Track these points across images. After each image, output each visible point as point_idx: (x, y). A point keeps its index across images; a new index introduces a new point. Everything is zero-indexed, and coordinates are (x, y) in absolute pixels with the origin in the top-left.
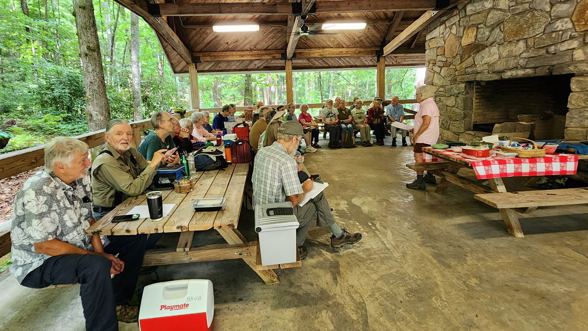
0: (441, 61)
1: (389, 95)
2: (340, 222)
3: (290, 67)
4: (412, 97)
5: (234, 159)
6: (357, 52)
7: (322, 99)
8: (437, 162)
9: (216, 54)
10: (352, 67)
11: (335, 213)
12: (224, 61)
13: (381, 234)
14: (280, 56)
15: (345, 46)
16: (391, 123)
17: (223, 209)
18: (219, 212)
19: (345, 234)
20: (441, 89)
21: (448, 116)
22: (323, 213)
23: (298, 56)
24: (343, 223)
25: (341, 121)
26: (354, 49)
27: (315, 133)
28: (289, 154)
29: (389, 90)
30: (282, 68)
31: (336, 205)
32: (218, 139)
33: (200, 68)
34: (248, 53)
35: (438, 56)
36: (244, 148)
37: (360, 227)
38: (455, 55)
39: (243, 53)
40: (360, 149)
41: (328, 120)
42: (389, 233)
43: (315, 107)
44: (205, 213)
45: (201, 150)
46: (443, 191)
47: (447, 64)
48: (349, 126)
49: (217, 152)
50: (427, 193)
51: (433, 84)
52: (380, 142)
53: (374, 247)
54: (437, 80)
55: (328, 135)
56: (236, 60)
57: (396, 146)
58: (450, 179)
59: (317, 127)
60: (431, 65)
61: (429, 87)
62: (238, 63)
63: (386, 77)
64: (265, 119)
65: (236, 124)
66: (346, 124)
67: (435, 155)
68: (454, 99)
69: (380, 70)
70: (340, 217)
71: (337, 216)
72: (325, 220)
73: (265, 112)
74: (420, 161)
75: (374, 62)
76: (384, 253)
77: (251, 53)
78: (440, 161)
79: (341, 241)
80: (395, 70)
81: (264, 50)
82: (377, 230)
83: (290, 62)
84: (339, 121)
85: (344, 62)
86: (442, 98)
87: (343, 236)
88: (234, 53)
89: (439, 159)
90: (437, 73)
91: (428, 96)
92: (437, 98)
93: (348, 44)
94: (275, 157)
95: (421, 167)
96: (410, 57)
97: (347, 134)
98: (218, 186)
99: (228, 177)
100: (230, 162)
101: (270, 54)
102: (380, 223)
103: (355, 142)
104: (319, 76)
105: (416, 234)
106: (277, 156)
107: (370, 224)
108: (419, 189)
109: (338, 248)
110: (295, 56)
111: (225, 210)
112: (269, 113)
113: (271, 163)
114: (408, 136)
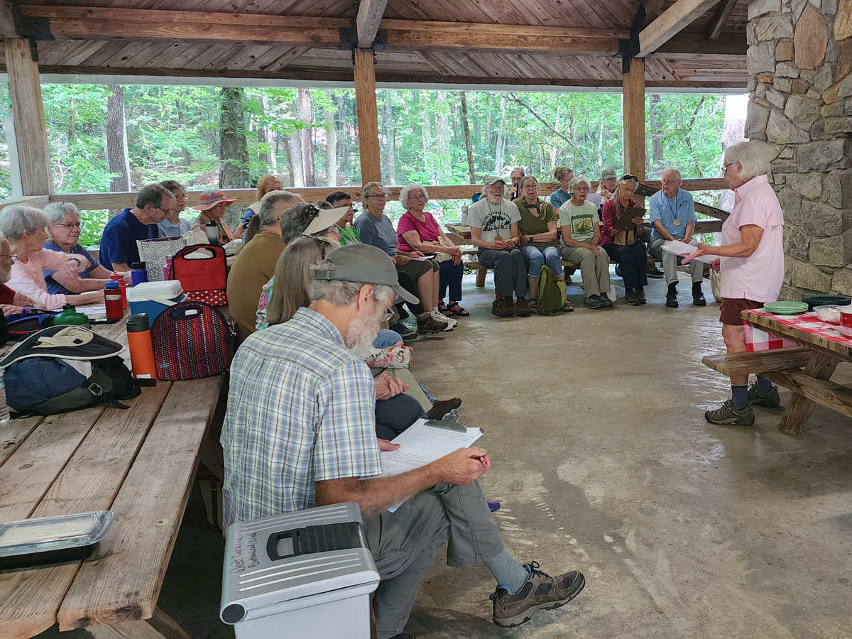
0: (787, 77)
1: (656, 166)
2: (522, 541)
3: (370, 73)
4: (715, 171)
5: (165, 365)
6: (568, 41)
7: (472, 171)
8: (781, 350)
9: (109, 14)
10: (554, 82)
11: (506, 514)
12: (143, 40)
13: (638, 566)
14: (336, 37)
15: (533, 21)
16: (662, 244)
17: (103, 550)
18: (87, 565)
19: (536, 581)
20: (787, 153)
21: (806, 224)
22: (466, 522)
23: (392, 40)
24: (530, 543)
25: (528, 237)
26: (559, 33)
27: (451, 273)
28: (349, 346)
29: (658, 154)
30: (344, 75)
31: (512, 488)
32: (111, 297)
33: (53, 57)
34: (226, 19)
35: (777, 62)
36: (202, 329)
37: (580, 550)
38: (818, 63)
39: (207, 18)
40: (580, 319)
41: (489, 238)
42: (662, 563)
43: (449, 196)
44: (29, 572)
45: (35, 341)
46: (798, 427)
47: (800, 87)
48: (550, 251)
49: (99, 344)
50: (757, 434)
51: (767, 140)
52: (635, 296)
53: (619, 608)
54: (777, 129)
55: (490, 277)
56: (186, 41)
57: (676, 305)
58: (815, 393)
59: (456, 254)
60: (760, 88)
61: (757, 147)
62: (194, 51)
63: (647, 117)
64: (280, 233)
65: (181, 247)
66: (542, 247)
67: (777, 333)
68: (819, 178)
69: (632, 95)
70: (523, 524)
71: (513, 522)
72: (473, 543)
73: (281, 210)
74: (739, 348)
75: (616, 72)
76: (648, 625)
77: (235, 21)
78: (788, 345)
79: (524, 602)
80: (673, 96)
81: (283, 14)
82: (629, 553)
83: (369, 57)
84: (520, 239)
85: (530, 68)
86: (789, 176)
87: (528, 586)
88: (177, 16)
89: (786, 343)
90: (777, 108)
91: (756, 170)
92: (778, 177)
93: (542, 14)
94: (297, 357)
95: (741, 365)
96: (709, 64)
97: (544, 276)
98: (94, 465)
99: (136, 431)
100: (148, 376)
101: (301, 29)
102: (637, 534)
103: (569, 298)
104: (460, 104)
105: (734, 554)
106: (307, 354)
107: (609, 539)
108: (737, 423)
109: (513, 625)
110: (382, 38)
111: (110, 553)
112: (294, 214)
113: (285, 377)
114: (707, 276)
